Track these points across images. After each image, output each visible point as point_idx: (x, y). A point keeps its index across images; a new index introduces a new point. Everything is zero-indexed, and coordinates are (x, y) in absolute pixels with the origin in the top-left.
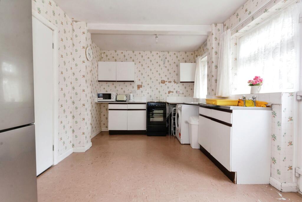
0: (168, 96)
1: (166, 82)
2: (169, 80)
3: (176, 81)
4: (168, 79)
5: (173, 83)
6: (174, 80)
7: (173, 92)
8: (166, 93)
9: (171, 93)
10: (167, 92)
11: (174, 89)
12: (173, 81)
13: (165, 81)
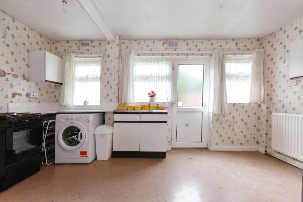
0: (12, 102)
1: (7, 75)
2: (14, 73)
3: (26, 76)
4: (12, 69)
5: (20, 79)
6: (24, 74)
7: (20, 95)
8: (7, 97)
9: (17, 97)
10: (10, 95)
11: (23, 90)
12: (21, 75)
13: (5, 73)
